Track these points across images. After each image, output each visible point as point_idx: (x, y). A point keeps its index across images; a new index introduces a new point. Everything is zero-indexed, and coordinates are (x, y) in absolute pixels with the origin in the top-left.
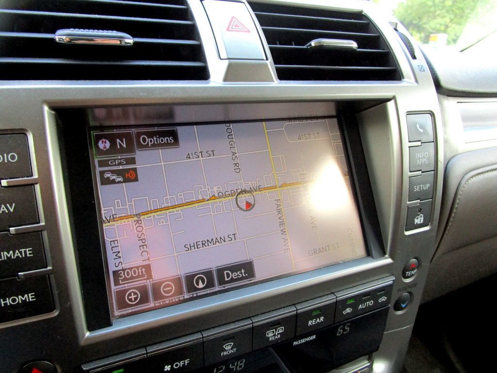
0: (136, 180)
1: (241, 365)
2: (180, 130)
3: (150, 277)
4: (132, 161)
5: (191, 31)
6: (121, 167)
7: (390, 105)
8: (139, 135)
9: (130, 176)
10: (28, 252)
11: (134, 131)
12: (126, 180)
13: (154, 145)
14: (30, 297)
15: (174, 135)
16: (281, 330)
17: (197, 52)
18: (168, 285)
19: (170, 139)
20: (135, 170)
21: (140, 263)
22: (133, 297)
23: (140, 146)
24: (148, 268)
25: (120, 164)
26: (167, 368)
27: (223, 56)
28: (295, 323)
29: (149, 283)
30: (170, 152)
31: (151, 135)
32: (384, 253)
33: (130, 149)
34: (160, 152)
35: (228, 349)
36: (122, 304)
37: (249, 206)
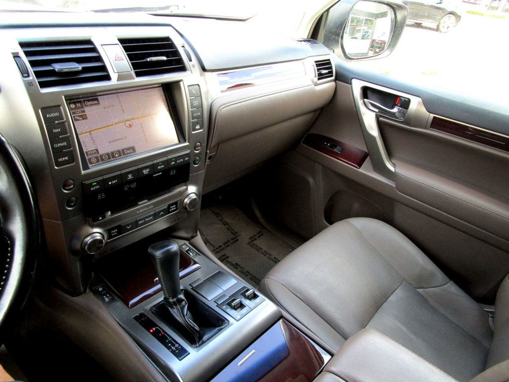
0: (87, 118)
1: (134, 185)
2: (99, 97)
3: (98, 153)
4: (84, 111)
5: (99, 59)
6: (80, 114)
7: (181, 83)
8: (84, 101)
9: (84, 117)
10: (65, 144)
11: (82, 100)
12: (83, 119)
13: (91, 105)
14: (66, 158)
15: (97, 99)
16: (148, 170)
17: (103, 68)
18: (105, 156)
19: (96, 102)
20: (85, 115)
21: (94, 148)
22: (94, 160)
23: (86, 105)
24: (97, 150)
25: (80, 113)
26: (110, 183)
27: (116, 71)
28: (153, 167)
29: (98, 155)
30: (97, 107)
31: (89, 101)
32: (185, 141)
33: (82, 107)
34: (93, 107)
35: (130, 177)
36: (91, 163)
37: (130, 126)
